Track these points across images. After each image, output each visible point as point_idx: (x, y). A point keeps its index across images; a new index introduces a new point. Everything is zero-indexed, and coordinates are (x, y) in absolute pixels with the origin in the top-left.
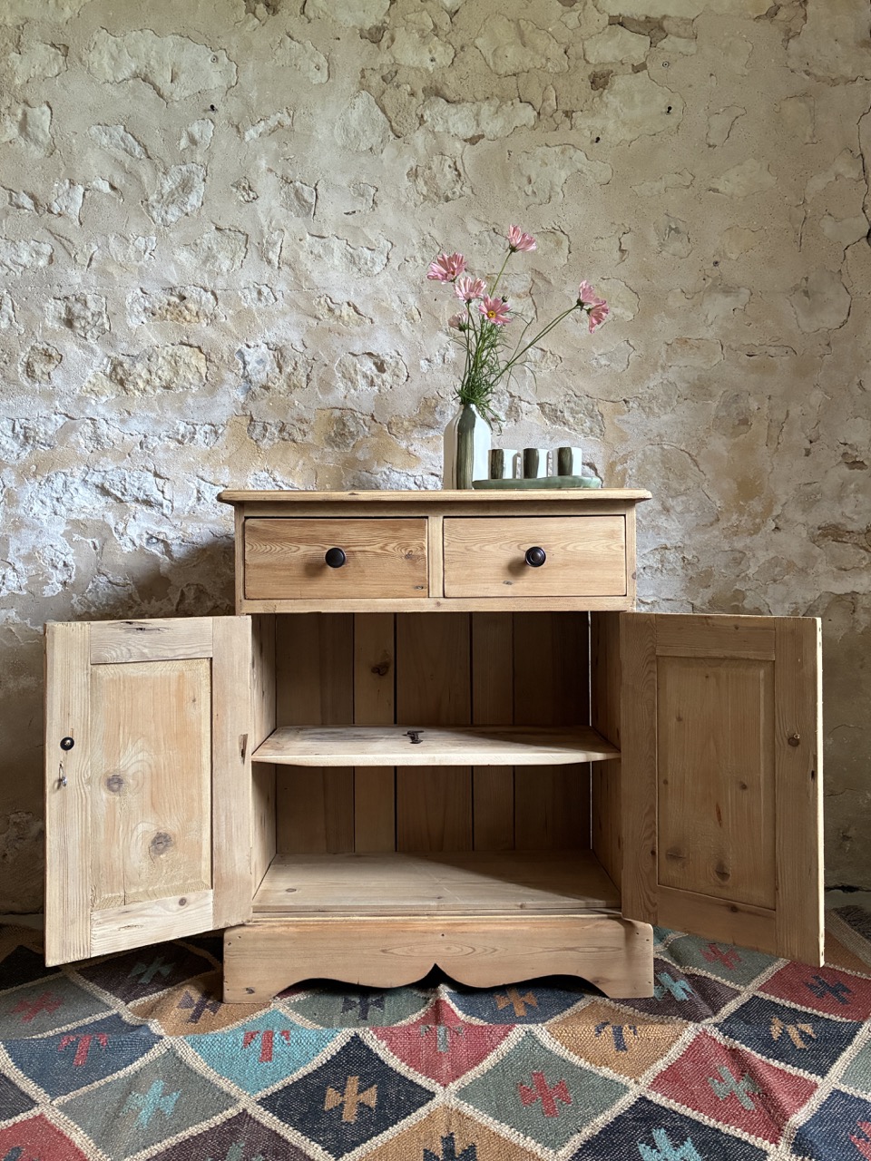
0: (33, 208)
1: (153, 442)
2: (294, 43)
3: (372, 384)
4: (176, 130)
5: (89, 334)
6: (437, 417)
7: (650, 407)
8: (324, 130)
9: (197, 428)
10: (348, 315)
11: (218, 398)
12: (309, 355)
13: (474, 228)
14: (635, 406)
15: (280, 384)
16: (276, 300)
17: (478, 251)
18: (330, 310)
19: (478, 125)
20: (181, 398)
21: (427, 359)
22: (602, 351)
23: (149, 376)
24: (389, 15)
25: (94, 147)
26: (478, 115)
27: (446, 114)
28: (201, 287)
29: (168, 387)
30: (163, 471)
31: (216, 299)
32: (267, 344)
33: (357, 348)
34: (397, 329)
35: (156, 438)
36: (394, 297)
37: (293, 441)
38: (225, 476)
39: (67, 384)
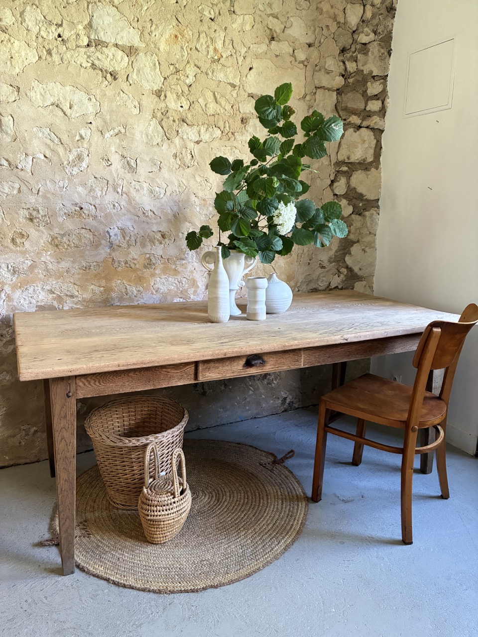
0: (8, 166)
1: (72, 271)
2: (124, 94)
3: (161, 243)
4: (73, 132)
5: (40, 225)
6: (186, 255)
8: (139, 135)
9: (91, 264)
10: (151, 215)
11: (99, 251)
12: (136, 232)
13: (198, 179)
15: (125, 245)
16: (121, 209)
17: (201, 189)
19: (200, 136)
20: (83, 252)
21: (181, 232)
23: (69, 243)
24: (164, 85)
25: (36, 138)
26: (199, 131)
27: (187, 131)
28: (89, 203)
29: (77, 247)
30: (78, 283)
31: (96, 208)
32: (118, 227)
33: (155, 229)
34: (170, 221)
35: (74, 269)
36: (169, 208)
37: (131, 267)
38: (103, 282)
39: (32, 247)
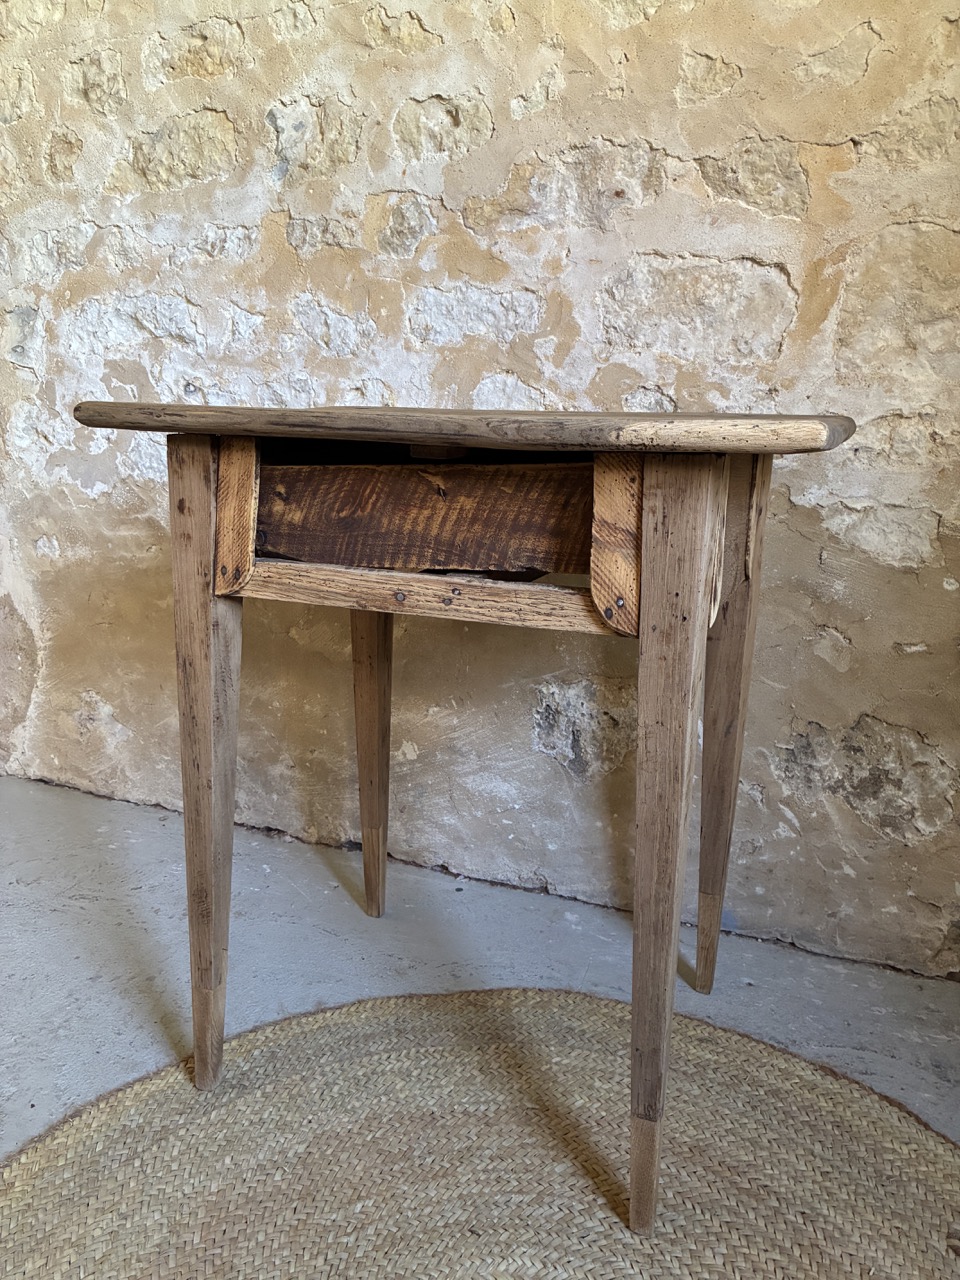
5: (107, 107)
6: (534, 194)
7: (898, 151)
9: (228, 232)
10: (410, 34)
14: (872, 150)
15: (320, 160)
16: (315, 21)
18: (386, 29)
20: (208, 191)
21: (522, 97)
22: (817, 48)
23: (170, 160)
28: (225, 19)
29: (194, 176)
30: (194, 297)
31: (243, 33)
32: (308, 97)
34: (475, 50)
35: (185, 249)
37: (339, 245)
38: (262, 300)
39: (90, 180)
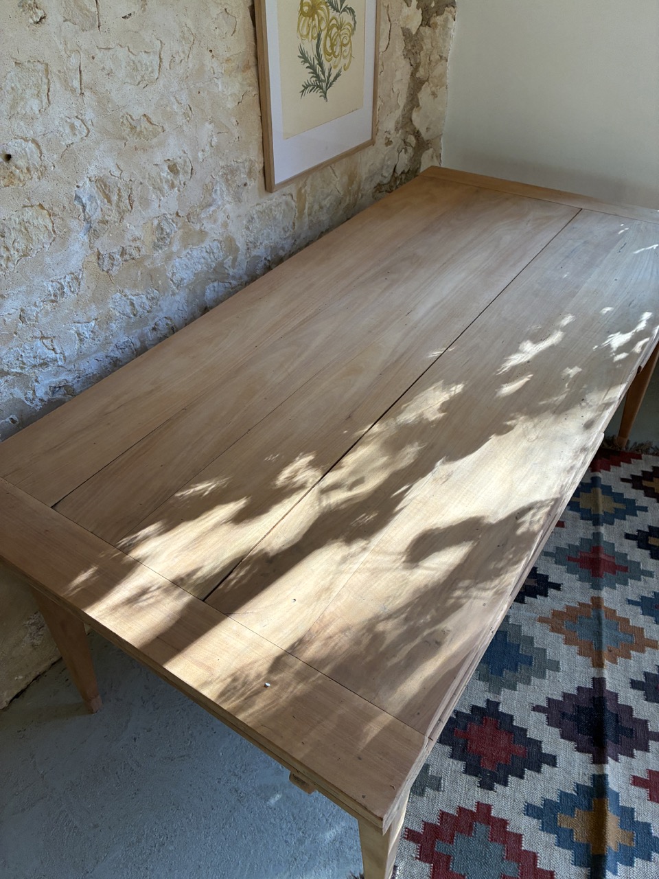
1: (32, 311)
3: (172, 186)
11: (72, 248)
12: (126, 176)
13: (213, 12)
17: (219, 35)
33: (159, 158)
36: (172, 99)
